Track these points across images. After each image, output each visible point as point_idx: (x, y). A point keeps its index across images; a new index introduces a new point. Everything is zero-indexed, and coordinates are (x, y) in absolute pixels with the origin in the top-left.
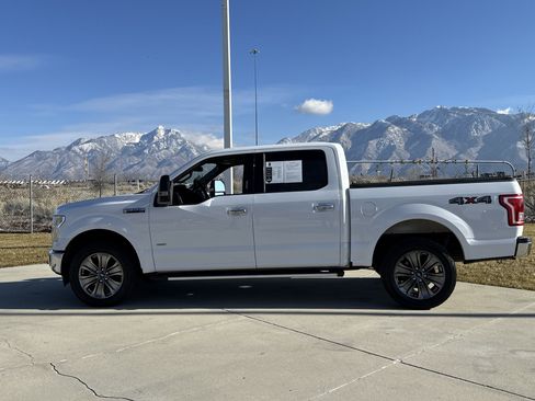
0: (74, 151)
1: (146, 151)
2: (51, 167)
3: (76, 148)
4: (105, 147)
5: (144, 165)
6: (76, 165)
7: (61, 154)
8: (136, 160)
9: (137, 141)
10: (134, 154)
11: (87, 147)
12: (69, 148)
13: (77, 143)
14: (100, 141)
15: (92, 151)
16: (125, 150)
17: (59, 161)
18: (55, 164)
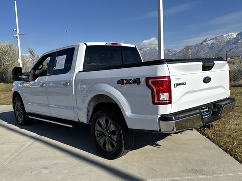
0: (204, 45)
1: (240, 41)
2: (194, 53)
3: (205, 43)
4: (219, 41)
5: (238, 49)
6: (204, 51)
7: (198, 46)
8: (234, 46)
9: (235, 36)
10: (233, 43)
11: (210, 42)
12: (202, 43)
13: (205, 41)
14: (216, 38)
15: (212, 44)
16: (228, 42)
17: (197, 50)
18: (195, 51)
